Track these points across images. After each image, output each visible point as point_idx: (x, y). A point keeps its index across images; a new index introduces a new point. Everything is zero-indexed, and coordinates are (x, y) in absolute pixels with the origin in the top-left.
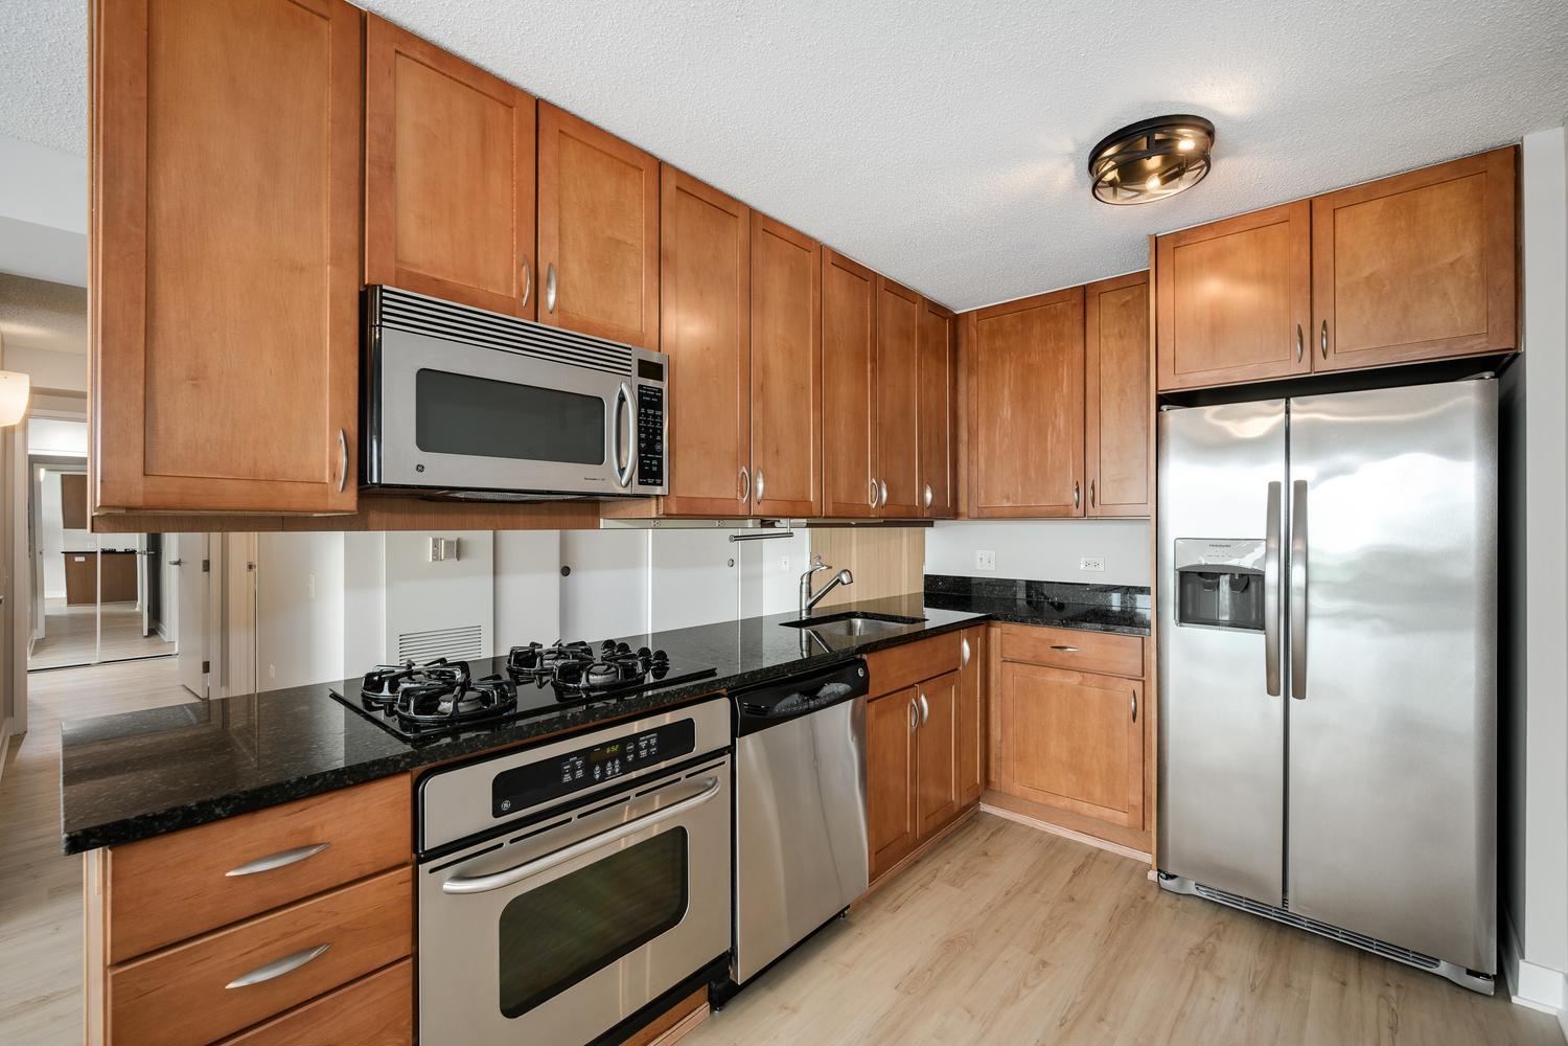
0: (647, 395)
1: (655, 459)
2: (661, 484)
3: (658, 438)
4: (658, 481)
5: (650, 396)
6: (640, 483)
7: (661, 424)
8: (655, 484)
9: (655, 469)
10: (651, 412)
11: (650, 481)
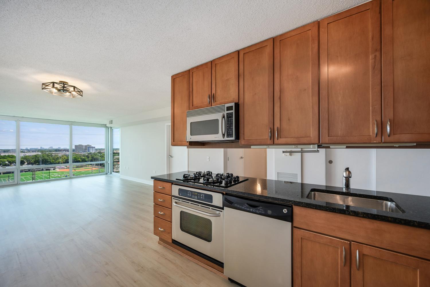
0: (229, 115)
1: (231, 131)
2: (233, 137)
3: (232, 125)
4: (232, 136)
5: (230, 115)
6: (227, 137)
7: (233, 122)
8: (231, 137)
9: (231, 133)
10: (230, 119)
11: (230, 136)
